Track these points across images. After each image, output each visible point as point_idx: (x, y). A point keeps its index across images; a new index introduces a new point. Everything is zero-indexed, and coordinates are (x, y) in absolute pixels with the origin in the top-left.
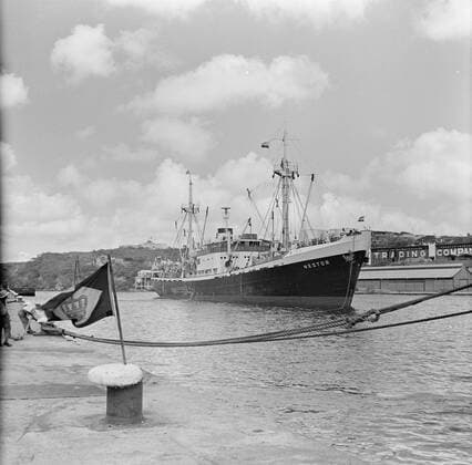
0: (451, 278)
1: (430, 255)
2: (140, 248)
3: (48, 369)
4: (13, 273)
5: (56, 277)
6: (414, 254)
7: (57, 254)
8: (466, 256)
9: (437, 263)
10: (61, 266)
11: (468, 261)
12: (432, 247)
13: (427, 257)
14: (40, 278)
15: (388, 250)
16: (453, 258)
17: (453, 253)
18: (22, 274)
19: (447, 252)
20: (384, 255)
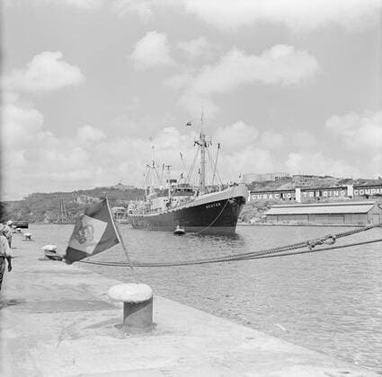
0: (366, 213)
1: (349, 194)
2: (112, 189)
3: (61, 288)
4: (8, 209)
5: (44, 212)
6: (336, 193)
7: (45, 194)
8: (378, 195)
9: (354, 200)
10: (48, 204)
11: (379, 199)
12: (350, 188)
13: (346, 196)
14: (31, 214)
15: (315, 190)
16: (367, 197)
17: (367, 192)
18: (16, 210)
19: (362, 192)
20: (311, 194)
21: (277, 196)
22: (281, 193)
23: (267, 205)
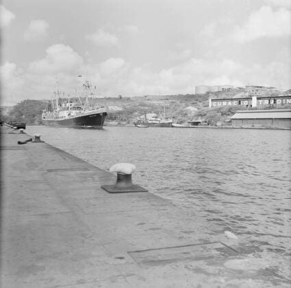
5: (34, 115)
6: (289, 101)
14: (24, 117)
15: (269, 98)
20: (266, 102)
21: (235, 103)
22: (239, 100)
23: (231, 111)
